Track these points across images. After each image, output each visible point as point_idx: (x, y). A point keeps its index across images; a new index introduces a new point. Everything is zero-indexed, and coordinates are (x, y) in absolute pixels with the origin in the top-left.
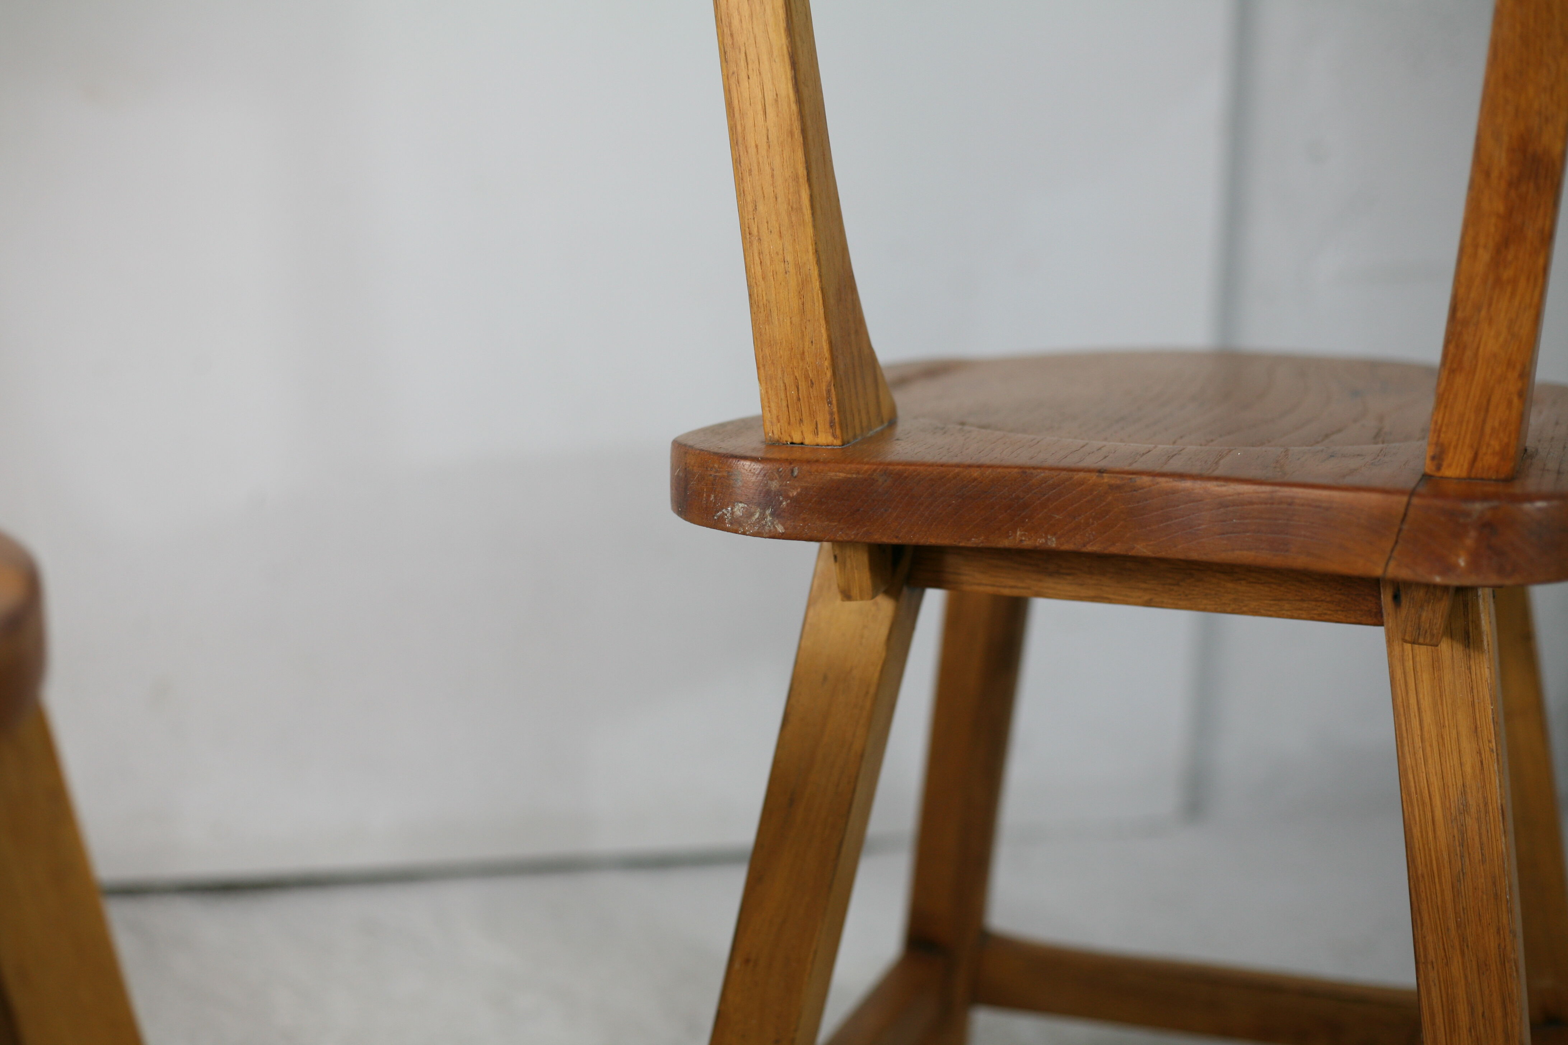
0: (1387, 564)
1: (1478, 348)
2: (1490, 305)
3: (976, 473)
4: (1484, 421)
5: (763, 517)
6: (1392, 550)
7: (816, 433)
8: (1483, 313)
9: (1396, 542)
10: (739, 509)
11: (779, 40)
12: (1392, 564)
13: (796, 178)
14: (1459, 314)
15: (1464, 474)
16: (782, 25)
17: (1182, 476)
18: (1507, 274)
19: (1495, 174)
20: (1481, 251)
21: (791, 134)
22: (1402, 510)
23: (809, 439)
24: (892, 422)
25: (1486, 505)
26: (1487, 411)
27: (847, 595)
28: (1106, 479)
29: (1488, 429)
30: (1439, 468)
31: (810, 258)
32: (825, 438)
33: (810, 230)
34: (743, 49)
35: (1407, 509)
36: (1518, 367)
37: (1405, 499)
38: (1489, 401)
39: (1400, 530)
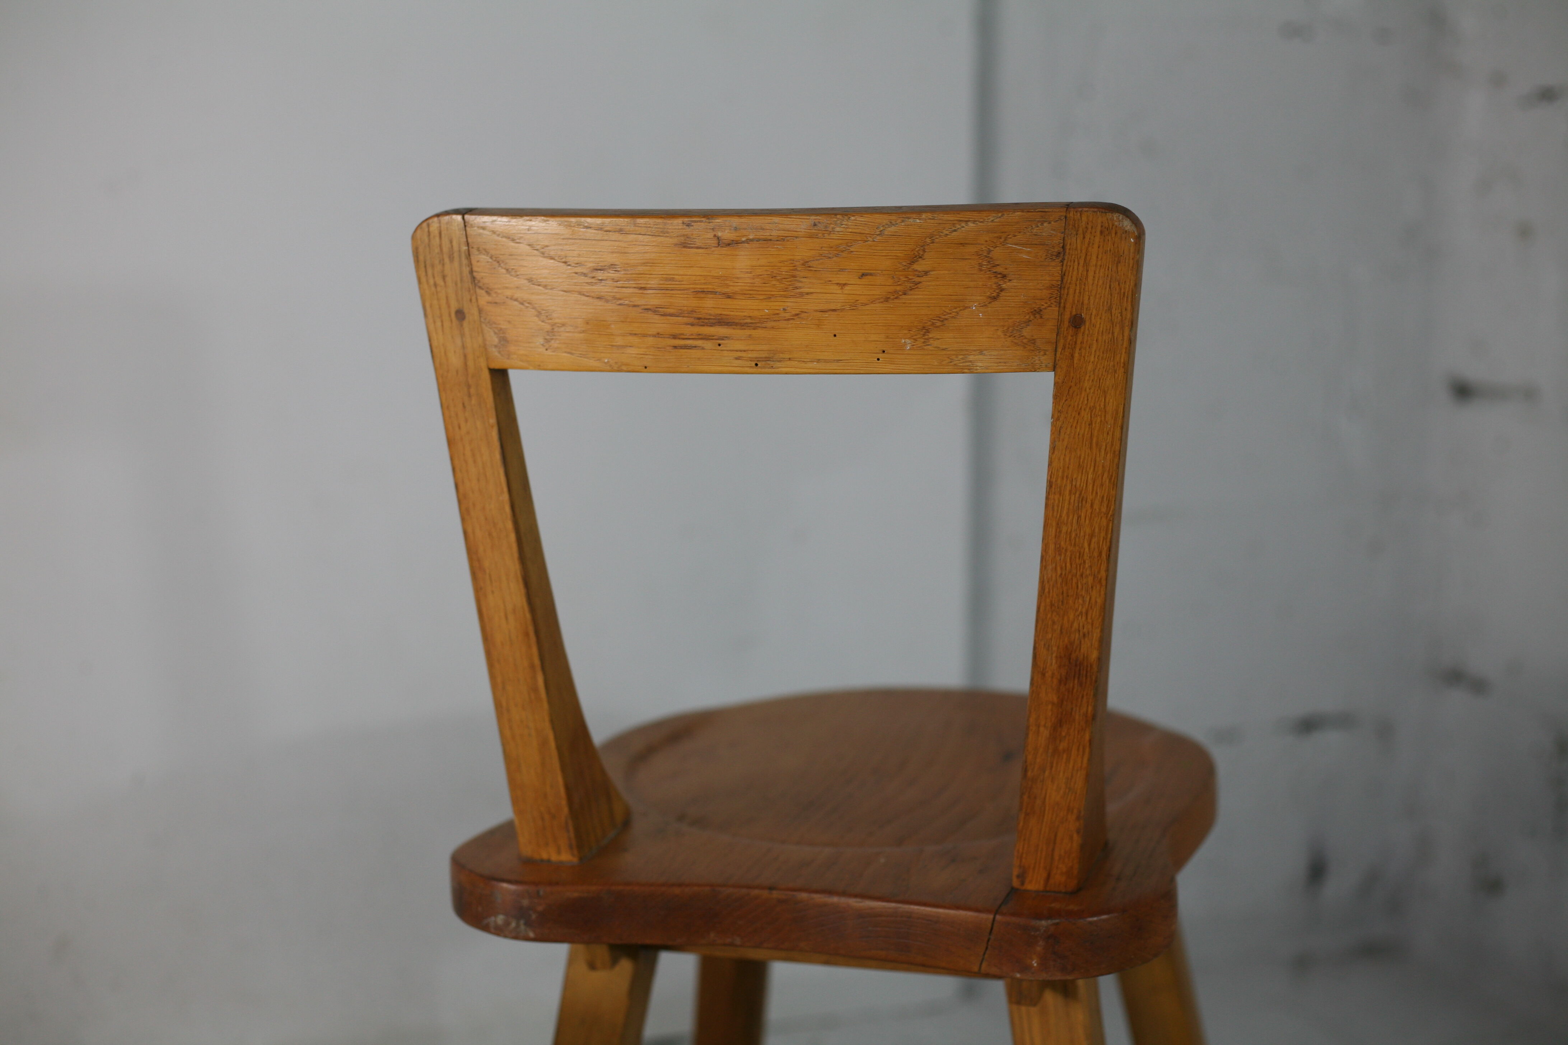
0: (981, 964)
1: (1045, 798)
2: (1051, 767)
3: (677, 891)
4: (1053, 850)
5: (518, 926)
6: (984, 954)
7: (559, 852)
8: (1047, 773)
9: (987, 948)
10: (500, 919)
11: (513, 566)
12: (984, 964)
13: (532, 666)
14: (1029, 774)
15: (1041, 888)
16: (516, 555)
17: (830, 892)
18: (1063, 746)
19: (1048, 674)
20: (1042, 729)
21: (527, 634)
22: (989, 925)
23: (554, 857)
24: (627, 823)
25: (1050, 922)
26: (1055, 843)
27: (592, 966)
28: (775, 894)
29: (1056, 857)
30: (1023, 883)
31: (547, 725)
32: (566, 857)
33: (545, 705)
34: (488, 571)
35: (993, 924)
36: (1075, 811)
37: (991, 917)
38: (1056, 836)
39: (989, 940)
